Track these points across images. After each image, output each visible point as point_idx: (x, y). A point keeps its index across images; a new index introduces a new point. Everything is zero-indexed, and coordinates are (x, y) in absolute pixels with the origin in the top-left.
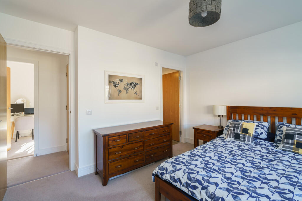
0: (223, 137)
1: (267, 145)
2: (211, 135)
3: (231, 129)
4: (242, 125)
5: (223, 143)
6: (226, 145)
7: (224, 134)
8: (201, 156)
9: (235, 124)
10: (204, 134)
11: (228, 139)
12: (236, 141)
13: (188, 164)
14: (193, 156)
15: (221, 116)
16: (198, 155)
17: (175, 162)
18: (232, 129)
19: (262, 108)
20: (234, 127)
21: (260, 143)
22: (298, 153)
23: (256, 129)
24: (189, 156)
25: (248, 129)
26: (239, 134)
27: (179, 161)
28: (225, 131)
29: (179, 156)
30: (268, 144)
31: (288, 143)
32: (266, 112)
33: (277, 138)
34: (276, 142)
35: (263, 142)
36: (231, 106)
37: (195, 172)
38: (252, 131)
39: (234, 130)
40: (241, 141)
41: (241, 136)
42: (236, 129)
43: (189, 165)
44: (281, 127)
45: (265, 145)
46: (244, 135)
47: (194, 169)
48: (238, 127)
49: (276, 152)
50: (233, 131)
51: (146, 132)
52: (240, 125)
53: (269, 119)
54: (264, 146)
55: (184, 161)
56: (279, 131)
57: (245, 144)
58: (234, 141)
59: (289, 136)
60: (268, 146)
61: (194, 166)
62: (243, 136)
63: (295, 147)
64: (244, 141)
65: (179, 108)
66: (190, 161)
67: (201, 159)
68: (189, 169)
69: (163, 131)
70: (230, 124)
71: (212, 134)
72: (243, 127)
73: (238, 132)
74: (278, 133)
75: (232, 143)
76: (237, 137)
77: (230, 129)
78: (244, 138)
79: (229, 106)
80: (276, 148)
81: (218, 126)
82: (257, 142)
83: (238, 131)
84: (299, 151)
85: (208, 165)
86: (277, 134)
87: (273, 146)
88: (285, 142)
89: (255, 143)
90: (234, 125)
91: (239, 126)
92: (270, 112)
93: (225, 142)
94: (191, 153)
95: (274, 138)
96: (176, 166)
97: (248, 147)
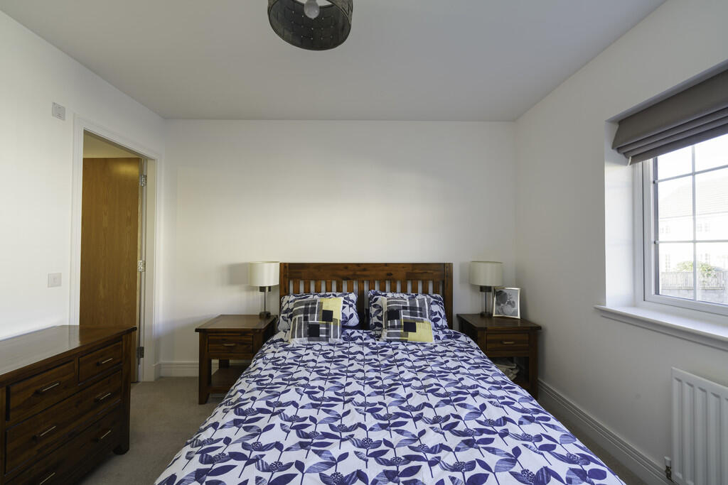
0: (281, 340)
1: (364, 337)
2: (251, 339)
3: (299, 316)
4: (321, 304)
5: (291, 355)
6: (299, 357)
7: (282, 332)
8: (271, 409)
9: (306, 305)
10: (230, 342)
11: (295, 342)
12: (311, 343)
13: (255, 453)
14: (249, 418)
15: (267, 289)
16: (261, 410)
17: (209, 466)
18: (302, 315)
19: (346, 266)
20: (306, 311)
21: (353, 336)
22: (406, 341)
23: (344, 308)
24: (236, 423)
25: (332, 312)
26: (317, 326)
27: (222, 458)
28: (282, 325)
29: (204, 436)
30: (364, 334)
31: (393, 327)
32: (351, 273)
33: (374, 321)
34: (373, 328)
35: (356, 334)
36: (290, 264)
37: (293, 470)
38: (338, 316)
39: (306, 319)
40: (322, 340)
41: (321, 328)
42: (309, 315)
43: (263, 456)
44: (376, 299)
45: (361, 338)
46: (327, 326)
47: (284, 461)
48: (313, 311)
49: (383, 347)
50: (304, 320)
51: (14, 389)
52: (317, 306)
53: (355, 287)
54: (359, 341)
55: (237, 448)
56: (375, 306)
57: (330, 345)
58: (307, 342)
59: (393, 314)
60: (365, 339)
61: (275, 452)
62: (325, 328)
63: (402, 331)
64: (327, 339)
65: (138, 275)
66: (255, 440)
67: (277, 420)
68: (269, 469)
69: (98, 364)
70: (295, 306)
71: (253, 337)
72: (323, 309)
73: (316, 321)
74: (373, 310)
75: (307, 349)
76: (313, 332)
77: (297, 317)
78: (327, 332)
79: (285, 264)
80: (378, 340)
81: (258, 314)
82: (348, 334)
83: (315, 319)
84: (407, 337)
85: (304, 430)
86: (373, 314)
87: (372, 337)
88: (389, 325)
89: (344, 338)
90: (303, 307)
91: (315, 308)
92: (358, 273)
93: (293, 350)
94: (238, 411)
95: (369, 320)
96: (220, 482)
97: (339, 350)
